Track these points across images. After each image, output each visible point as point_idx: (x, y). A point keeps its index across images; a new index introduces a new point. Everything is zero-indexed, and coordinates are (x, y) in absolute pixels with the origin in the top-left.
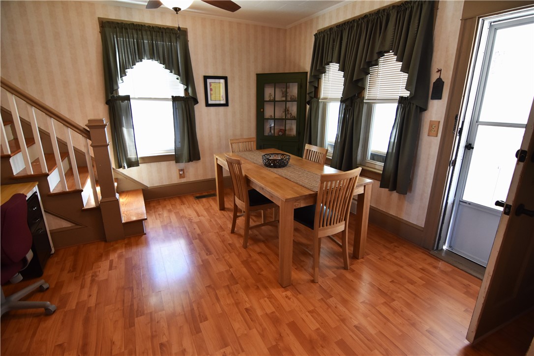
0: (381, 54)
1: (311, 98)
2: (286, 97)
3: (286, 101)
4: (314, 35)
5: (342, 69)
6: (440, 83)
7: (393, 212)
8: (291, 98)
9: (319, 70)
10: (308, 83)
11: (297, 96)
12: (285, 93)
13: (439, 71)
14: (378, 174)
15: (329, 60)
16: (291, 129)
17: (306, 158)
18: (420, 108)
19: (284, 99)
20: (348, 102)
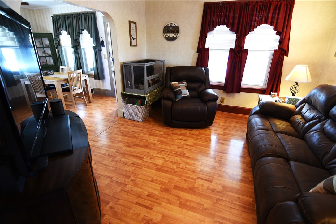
0: (83, 30)
1: (57, 46)
2: (43, 45)
3: (43, 47)
4: (52, 17)
5: (69, 34)
6: (103, 42)
7: (102, 88)
8: (46, 46)
9: (58, 33)
10: (54, 39)
11: (49, 45)
12: (42, 43)
13: (102, 38)
14: (93, 75)
15: (62, 29)
16: (50, 61)
17: (61, 72)
18: (100, 50)
19: (42, 46)
20: (75, 48)
